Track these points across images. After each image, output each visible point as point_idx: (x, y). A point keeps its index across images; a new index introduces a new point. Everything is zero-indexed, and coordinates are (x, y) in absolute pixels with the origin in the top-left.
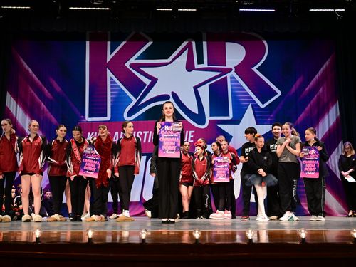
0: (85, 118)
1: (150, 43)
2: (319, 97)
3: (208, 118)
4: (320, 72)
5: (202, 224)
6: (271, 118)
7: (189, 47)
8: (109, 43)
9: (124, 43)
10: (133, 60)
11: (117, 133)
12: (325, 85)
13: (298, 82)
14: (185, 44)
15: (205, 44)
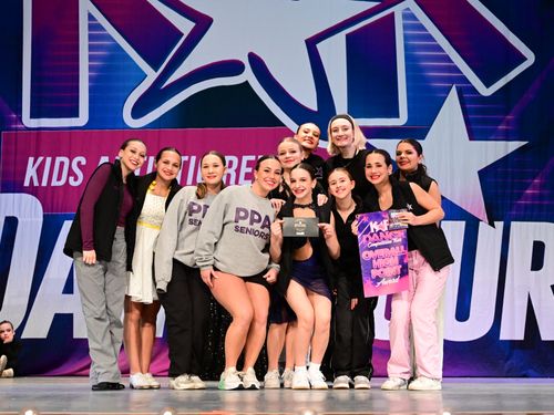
0: (20, 119)
6: (508, 123)
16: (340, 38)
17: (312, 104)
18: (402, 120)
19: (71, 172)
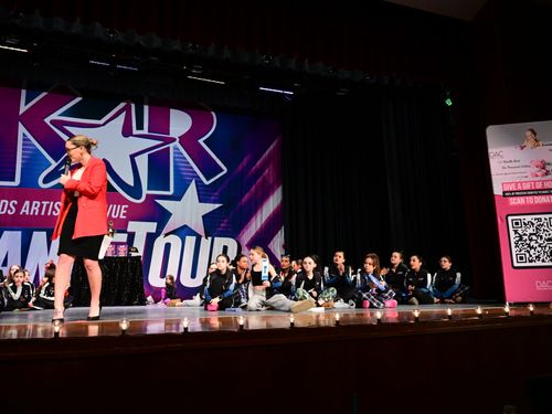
1: (78, 99)
2: (264, 179)
3: (145, 191)
4: (267, 153)
5: (130, 313)
6: (215, 196)
7: (127, 109)
8: (24, 92)
9: (44, 94)
10: (55, 116)
11: (27, 203)
12: (271, 166)
13: (245, 162)
14: (122, 105)
15: (146, 108)
16: (146, 155)
17: (131, 182)
18: (171, 192)
19: (9, 208)
